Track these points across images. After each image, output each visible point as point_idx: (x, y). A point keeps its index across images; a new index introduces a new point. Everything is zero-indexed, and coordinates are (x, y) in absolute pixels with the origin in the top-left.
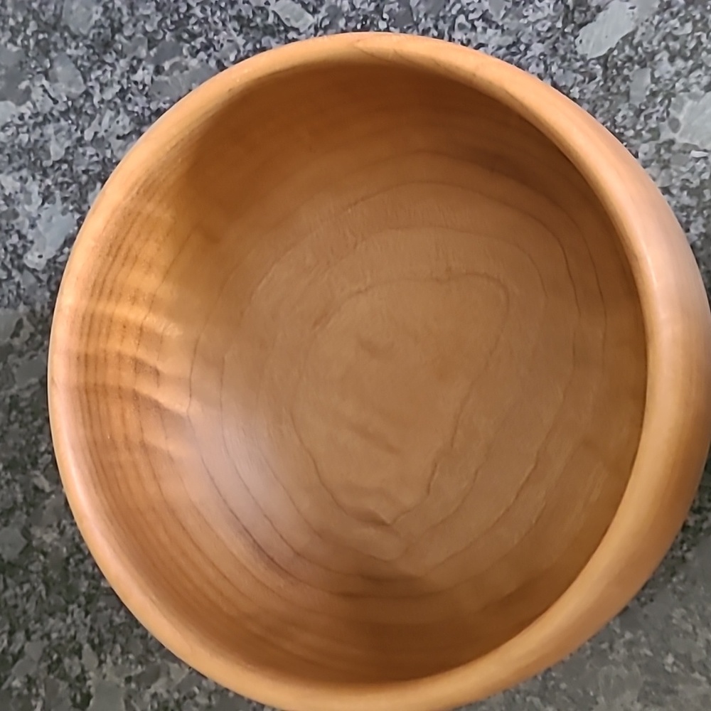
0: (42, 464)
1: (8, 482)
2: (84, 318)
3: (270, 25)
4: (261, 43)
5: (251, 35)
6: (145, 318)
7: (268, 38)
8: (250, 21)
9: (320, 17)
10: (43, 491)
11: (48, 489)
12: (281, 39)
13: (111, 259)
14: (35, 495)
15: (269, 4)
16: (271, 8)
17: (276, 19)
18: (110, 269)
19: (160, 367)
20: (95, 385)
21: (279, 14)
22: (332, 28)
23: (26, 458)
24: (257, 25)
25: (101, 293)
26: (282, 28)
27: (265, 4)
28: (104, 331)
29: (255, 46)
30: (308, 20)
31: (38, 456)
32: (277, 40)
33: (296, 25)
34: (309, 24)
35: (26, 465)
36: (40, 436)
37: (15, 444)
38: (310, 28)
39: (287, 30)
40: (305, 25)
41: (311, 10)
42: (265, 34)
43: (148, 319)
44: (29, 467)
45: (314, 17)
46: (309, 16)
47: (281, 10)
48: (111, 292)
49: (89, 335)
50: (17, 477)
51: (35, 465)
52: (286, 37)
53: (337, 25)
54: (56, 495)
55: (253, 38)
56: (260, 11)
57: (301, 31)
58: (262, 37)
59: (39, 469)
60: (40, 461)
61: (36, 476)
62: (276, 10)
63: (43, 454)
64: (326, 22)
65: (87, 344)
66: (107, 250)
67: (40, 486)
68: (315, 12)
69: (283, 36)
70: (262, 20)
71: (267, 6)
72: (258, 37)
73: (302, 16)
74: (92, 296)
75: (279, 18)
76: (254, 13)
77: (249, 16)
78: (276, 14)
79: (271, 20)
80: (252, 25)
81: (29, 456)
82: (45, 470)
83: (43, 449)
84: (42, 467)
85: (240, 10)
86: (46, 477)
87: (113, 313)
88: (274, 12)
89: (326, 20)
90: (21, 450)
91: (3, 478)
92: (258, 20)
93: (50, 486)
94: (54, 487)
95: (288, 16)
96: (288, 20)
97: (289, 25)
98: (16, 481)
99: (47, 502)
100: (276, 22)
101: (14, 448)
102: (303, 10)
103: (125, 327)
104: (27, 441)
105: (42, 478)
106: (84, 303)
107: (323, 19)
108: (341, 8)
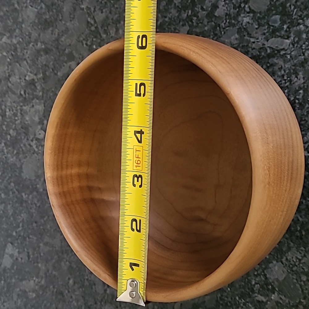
0: (256, 290)
1: (244, 304)
2: (57, 179)
3: (270, 53)
4: (269, 63)
5: (263, 62)
6: (87, 170)
7: (271, 59)
8: (259, 56)
9: (292, 38)
10: (263, 302)
11: (264, 300)
12: (278, 57)
13: (61, 154)
14: (260, 305)
15: (265, 45)
16: (266, 46)
17: (271, 49)
18: (62, 158)
19: (100, 186)
20: (72, 201)
21: (272, 46)
22: (301, 40)
23: (247, 290)
24: (263, 56)
25: (62, 167)
26: (276, 52)
27: (263, 45)
28: (70, 181)
29: (267, 65)
30: (287, 43)
31: (253, 287)
32: (276, 58)
33: (282, 48)
34: (288, 44)
35: (249, 293)
36: (249, 278)
37: (240, 286)
38: (289, 45)
39: (279, 51)
40: (286, 45)
41: (286, 37)
42: (269, 58)
43: (89, 170)
44: (251, 293)
45: (289, 40)
46: (287, 41)
47: (272, 44)
48: (67, 165)
49: (62, 184)
50: (247, 300)
51: (253, 291)
52: (280, 55)
53: (303, 38)
54: (270, 302)
55: (265, 62)
56: (262, 50)
57: (286, 49)
58: (268, 60)
59: (256, 293)
60: (255, 289)
61: (256, 296)
62: (269, 46)
63: (254, 285)
64: (296, 39)
65: (63, 188)
66: (57, 152)
67: (260, 300)
68: (288, 38)
69: (278, 55)
70: (265, 53)
71: (264, 46)
72: (267, 61)
73: (283, 43)
74: (58, 170)
75: (272, 48)
76: (259, 52)
77: (257, 54)
78: (270, 47)
79: (269, 51)
80: (261, 57)
81: (249, 289)
82: (259, 292)
83: (253, 283)
84: (257, 291)
85: (252, 54)
86: (261, 295)
87: (71, 173)
88: (268, 47)
89: (295, 38)
90: (244, 288)
91: (241, 303)
92: (263, 54)
93: (265, 298)
94: (267, 298)
95: (276, 46)
96: (277, 47)
97: (278, 49)
98: (248, 302)
99: (267, 306)
100: (272, 51)
101: (240, 288)
102: (282, 39)
103: (79, 176)
104: (245, 282)
105: (259, 296)
106: (55, 173)
107: (294, 38)
108: (300, 29)
